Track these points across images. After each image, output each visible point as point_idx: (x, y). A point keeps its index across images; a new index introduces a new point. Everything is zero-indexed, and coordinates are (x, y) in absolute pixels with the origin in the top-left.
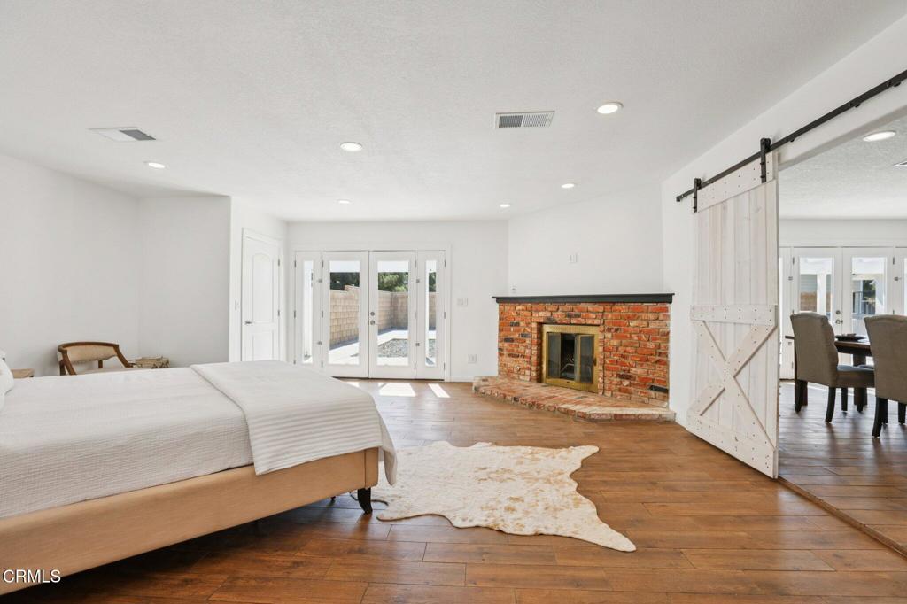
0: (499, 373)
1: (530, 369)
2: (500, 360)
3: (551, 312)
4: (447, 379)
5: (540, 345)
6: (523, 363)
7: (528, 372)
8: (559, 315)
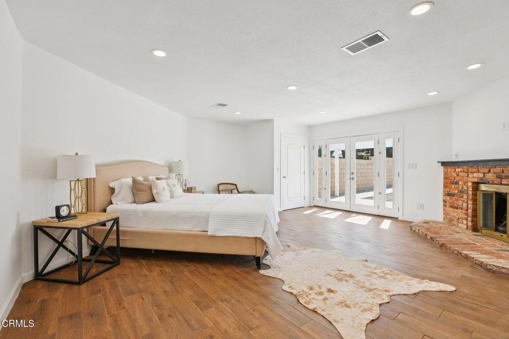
0: (444, 219)
1: (467, 220)
2: (444, 210)
3: (484, 173)
4: (400, 218)
5: (475, 201)
6: (460, 213)
7: (465, 222)
8: (490, 176)
